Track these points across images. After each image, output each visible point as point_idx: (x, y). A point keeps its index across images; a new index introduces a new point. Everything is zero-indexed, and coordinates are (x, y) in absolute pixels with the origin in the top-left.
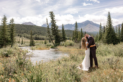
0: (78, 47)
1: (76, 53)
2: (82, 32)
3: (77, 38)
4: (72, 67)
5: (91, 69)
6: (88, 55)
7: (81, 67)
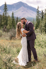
0: (8, 38)
1: (8, 45)
2: (13, 17)
3: (7, 25)
4: (7, 60)
5: (29, 63)
6: (25, 46)
7: (17, 61)
